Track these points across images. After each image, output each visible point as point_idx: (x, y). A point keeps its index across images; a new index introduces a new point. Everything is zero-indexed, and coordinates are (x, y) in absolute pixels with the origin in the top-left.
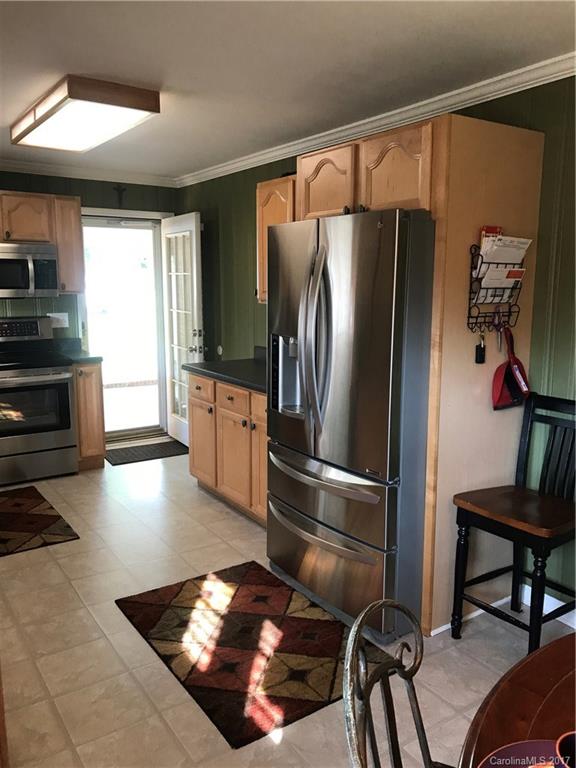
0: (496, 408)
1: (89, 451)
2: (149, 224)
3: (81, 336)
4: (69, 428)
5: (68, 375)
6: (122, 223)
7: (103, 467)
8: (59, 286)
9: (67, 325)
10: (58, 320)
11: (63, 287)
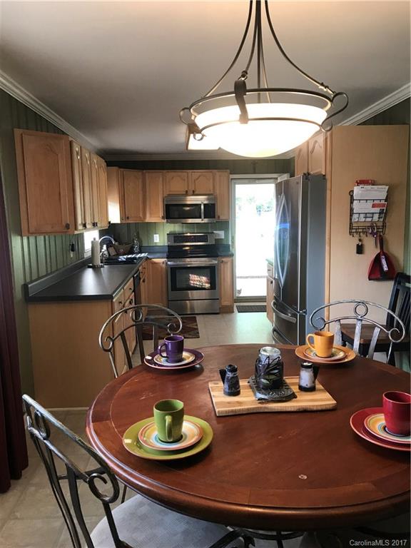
0: (370, 280)
1: (225, 303)
2: (272, 180)
3: (230, 243)
4: (215, 289)
5: (216, 262)
6: (257, 181)
7: (233, 312)
8: (216, 217)
9: (223, 237)
10: (219, 235)
11: (219, 217)
